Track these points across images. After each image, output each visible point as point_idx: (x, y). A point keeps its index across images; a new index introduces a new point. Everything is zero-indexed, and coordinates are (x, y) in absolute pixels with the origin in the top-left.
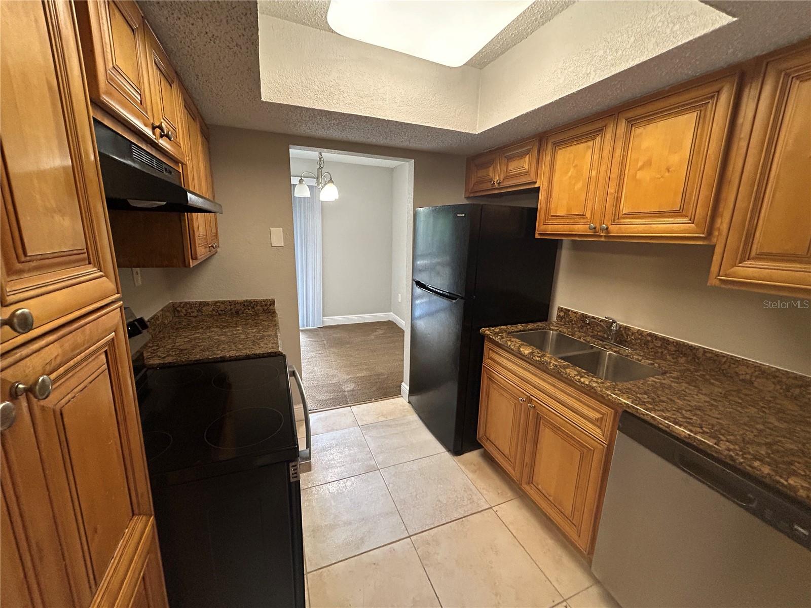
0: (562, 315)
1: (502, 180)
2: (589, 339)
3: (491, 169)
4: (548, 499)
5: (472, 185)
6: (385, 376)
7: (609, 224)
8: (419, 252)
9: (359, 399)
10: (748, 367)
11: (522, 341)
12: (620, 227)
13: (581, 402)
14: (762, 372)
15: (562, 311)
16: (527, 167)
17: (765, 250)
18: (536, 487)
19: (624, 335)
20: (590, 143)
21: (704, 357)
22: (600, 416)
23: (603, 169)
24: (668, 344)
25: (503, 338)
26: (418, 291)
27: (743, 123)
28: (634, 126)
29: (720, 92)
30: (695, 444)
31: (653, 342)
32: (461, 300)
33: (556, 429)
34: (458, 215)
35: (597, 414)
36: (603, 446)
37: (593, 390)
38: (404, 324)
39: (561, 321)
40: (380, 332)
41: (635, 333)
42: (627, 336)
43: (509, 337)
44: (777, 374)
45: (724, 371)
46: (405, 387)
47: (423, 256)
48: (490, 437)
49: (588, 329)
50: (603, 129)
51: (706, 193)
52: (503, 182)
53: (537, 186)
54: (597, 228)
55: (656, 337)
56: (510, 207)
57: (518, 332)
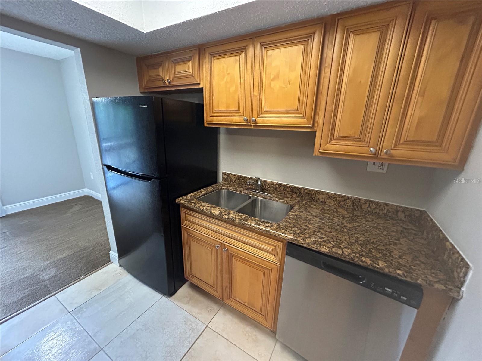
0: (225, 177)
1: (171, 79)
2: (246, 191)
3: (161, 70)
4: (244, 305)
5: (146, 82)
6: (91, 249)
7: (256, 117)
8: (103, 135)
9: (63, 283)
10: (323, 195)
11: (210, 204)
12: (263, 120)
13: (260, 241)
14: (330, 196)
15: (225, 175)
16: (191, 71)
17: (341, 135)
18: (235, 300)
19: (264, 185)
20: (237, 58)
21: (304, 193)
22: (273, 247)
23: (248, 77)
24: (287, 188)
25: (196, 205)
26: (110, 174)
27: (326, 57)
28: (266, 49)
29: (315, 33)
30: (333, 255)
31: (279, 188)
32: (156, 180)
33: (244, 261)
34: (141, 106)
35: (271, 246)
36: (277, 265)
37: (268, 233)
38: (100, 197)
39: (226, 181)
40: (77, 208)
41: (269, 184)
42: (266, 186)
43: (199, 202)
44: (335, 196)
45: (314, 199)
46: (114, 254)
47: (108, 140)
48: (195, 274)
49: (243, 184)
50: (245, 48)
51: (311, 100)
52: (172, 82)
53: (201, 86)
54: (249, 120)
55: (280, 185)
56: (182, 101)
57: (203, 196)
